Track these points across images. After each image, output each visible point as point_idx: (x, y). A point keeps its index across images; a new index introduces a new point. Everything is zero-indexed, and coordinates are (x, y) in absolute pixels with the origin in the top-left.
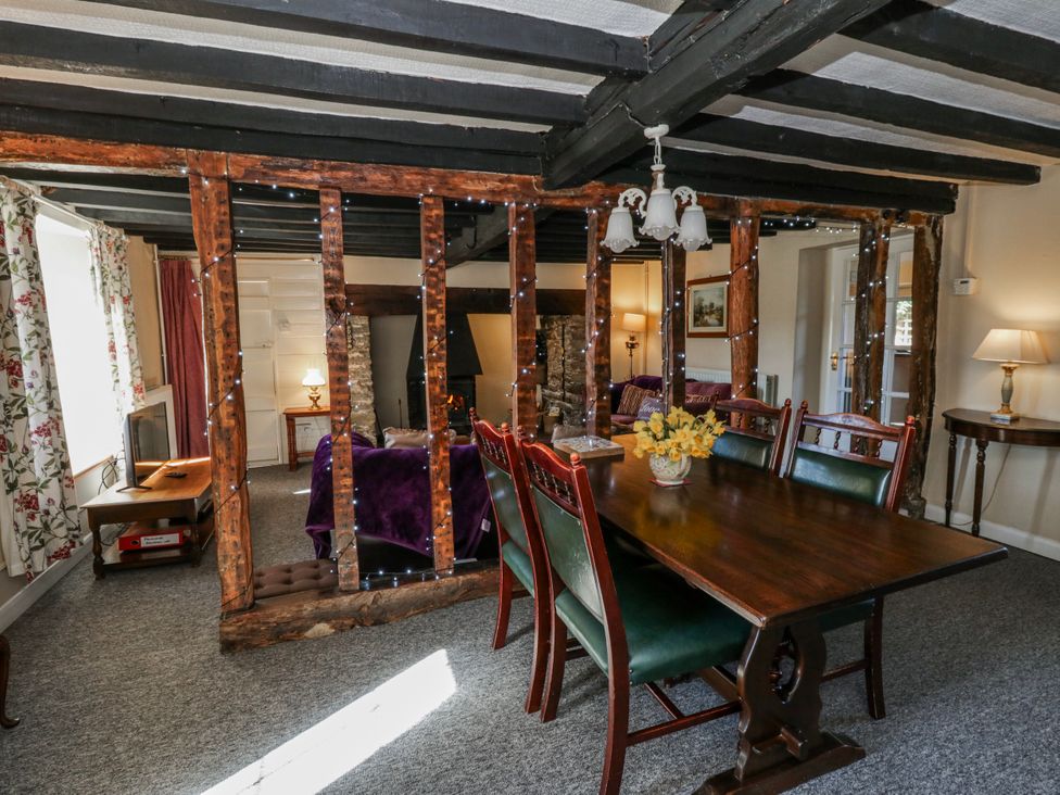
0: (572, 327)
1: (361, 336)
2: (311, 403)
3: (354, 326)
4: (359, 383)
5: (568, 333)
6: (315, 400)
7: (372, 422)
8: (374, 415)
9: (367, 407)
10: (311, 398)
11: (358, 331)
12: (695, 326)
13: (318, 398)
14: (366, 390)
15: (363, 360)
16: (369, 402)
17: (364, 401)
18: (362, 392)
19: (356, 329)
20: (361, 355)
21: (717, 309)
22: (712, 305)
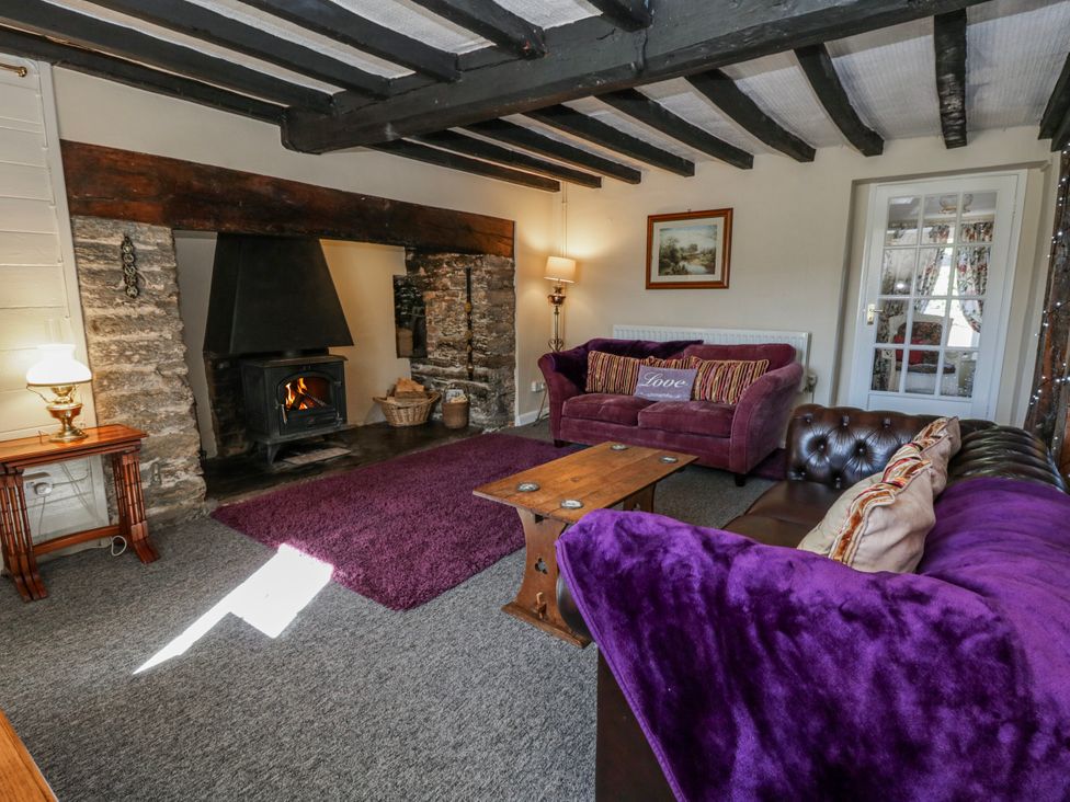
0: (488, 272)
1: (156, 268)
2: (57, 425)
3: (139, 247)
4: (158, 370)
5: (479, 281)
6: (65, 418)
7: (194, 449)
8: (195, 433)
9: (181, 419)
10: (56, 414)
11: (149, 257)
12: (660, 273)
13: (76, 412)
14: (177, 384)
15: (166, 320)
16: (184, 408)
17: (171, 409)
18: (167, 389)
19: (146, 254)
20: (158, 311)
21: (703, 253)
22: (694, 248)
